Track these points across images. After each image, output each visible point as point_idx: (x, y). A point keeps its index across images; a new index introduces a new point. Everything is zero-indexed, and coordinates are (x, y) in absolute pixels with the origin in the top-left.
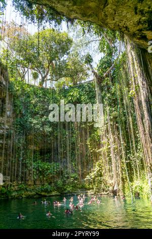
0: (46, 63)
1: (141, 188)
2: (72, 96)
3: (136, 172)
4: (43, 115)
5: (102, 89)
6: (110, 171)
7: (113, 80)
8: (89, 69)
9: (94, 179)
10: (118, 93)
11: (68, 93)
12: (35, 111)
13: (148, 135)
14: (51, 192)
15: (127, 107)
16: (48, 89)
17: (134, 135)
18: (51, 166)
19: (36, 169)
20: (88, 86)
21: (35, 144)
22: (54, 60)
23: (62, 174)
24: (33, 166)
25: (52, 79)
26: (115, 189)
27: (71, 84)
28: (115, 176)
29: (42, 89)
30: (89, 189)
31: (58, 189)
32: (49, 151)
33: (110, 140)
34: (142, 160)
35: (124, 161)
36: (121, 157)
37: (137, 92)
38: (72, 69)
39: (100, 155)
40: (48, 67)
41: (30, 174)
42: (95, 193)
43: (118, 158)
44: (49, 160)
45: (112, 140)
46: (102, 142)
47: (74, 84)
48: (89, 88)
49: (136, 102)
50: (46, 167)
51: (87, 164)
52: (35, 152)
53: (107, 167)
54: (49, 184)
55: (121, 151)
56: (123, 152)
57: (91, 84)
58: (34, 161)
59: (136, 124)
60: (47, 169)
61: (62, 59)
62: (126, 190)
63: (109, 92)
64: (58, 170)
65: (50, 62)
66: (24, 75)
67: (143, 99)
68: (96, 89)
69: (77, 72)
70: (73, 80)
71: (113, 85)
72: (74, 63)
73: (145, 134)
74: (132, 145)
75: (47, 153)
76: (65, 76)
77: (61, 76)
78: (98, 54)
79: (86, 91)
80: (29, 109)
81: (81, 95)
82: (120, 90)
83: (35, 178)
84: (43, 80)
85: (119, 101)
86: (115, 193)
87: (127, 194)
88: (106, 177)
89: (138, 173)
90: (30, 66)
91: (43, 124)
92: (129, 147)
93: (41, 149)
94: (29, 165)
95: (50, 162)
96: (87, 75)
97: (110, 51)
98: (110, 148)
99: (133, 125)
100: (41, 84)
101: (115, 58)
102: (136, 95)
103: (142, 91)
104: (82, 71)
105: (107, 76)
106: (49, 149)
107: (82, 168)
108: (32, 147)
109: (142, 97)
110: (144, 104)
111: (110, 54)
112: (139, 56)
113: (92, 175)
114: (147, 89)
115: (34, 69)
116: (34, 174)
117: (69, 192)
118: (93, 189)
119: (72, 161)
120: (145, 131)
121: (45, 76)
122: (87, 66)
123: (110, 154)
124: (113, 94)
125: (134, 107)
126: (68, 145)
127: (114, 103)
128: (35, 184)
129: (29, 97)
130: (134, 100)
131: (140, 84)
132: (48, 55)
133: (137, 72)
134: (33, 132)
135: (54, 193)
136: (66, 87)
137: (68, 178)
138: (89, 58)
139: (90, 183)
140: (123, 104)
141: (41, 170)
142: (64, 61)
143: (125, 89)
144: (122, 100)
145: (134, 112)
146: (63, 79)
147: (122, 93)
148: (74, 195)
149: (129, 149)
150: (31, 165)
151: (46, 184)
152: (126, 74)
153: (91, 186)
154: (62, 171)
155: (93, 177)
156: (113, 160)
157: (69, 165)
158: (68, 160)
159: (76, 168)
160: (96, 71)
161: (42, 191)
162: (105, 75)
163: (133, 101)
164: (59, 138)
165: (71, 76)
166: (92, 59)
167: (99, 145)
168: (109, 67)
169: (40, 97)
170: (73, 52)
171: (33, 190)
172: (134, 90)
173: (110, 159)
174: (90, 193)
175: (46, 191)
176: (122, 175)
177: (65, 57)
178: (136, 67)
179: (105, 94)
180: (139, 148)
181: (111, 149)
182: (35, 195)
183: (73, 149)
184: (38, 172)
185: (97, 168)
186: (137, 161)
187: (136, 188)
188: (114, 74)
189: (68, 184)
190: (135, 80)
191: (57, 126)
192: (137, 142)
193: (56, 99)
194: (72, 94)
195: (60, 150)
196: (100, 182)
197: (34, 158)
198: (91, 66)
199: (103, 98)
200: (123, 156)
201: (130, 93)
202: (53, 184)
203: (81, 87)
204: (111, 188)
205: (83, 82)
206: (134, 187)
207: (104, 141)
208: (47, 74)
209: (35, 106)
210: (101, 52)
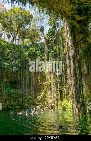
0: (16, 29)
1: (67, 105)
2: (31, 50)
3: (65, 96)
4: (12, 61)
5: (48, 48)
6: (50, 95)
7: (55, 42)
8: (42, 35)
9: (41, 99)
10: (58, 50)
11: (29, 48)
12: (8, 58)
13: (72, 76)
14: (15, 106)
15: (62, 59)
16: (16, 45)
17: (65, 75)
18: (16, 91)
19: (7, 93)
20: (41, 45)
21: (7, 78)
22: (21, 27)
23: (22, 96)
24: (5, 91)
25: (19, 39)
26: (52, 105)
27: (31, 43)
28: (53, 98)
29: (13, 45)
30: (38, 105)
31: (20, 105)
32: (15, 82)
33: (52, 78)
34: (68, 89)
35: (58, 89)
36: (57, 87)
37: (68, 51)
38: (32, 34)
39: (45, 86)
40: (17, 31)
41: (3, 95)
42: (41, 107)
43: (55, 88)
44: (15, 88)
45: (52, 77)
46: (47, 78)
47: (33, 43)
48: (41, 46)
49: (67, 57)
50: (13, 92)
51: (38, 91)
52: (6, 82)
53: (49, 93)
54: (14, 102)
55: (57, 84)
56: (58, 85)
57: (43, 44)
58: (6, 88)
59: (67, 69)
60: (13, 93)
61: (26, 28)
62: (59, 106)
63: (52, 50)
64: (20, 94)
65: (19, 28)
66: (2, 35)
67: (71, 55)
68: (45, 48)
69: (35, 36)
70: (32, 41)
71: (55, 46)
72: (33, 31)
73: (71, 75)
74: (63, 81)
75: (14, 83)
76: (27, 38)
77: (25, 38)
78: (48, 26)
79: (39, 48)
80: (4, 56)
81: (36, 50)
82: (59, 49)
83: (6, 98)
84: (14, 39)
85: (58, 55)
86: (52, 107)
87: (59, 108)
88: (48, 98)
89: (66, 96)
90: (5, 30)
91: (12, 66)
92: (62, 82)
93: (10, 81)
94: (2, 90)
95: (16, 89)
96: (40, 38)
97: (55, 25)
98: (51, 82)
99: (65, 70)
100: (12, 41)
101: (57, 30)
102: (67, 53)
103: (71, 50)
104: (38, 36)
105: (52, 40)
106: (15, 81)
107: (34, 93)
108: (5, 80)
109: (71, 54)
110: (71, 58)
111: (55, 27)
112: (70, 30)
113: (40, 97)
114: (74, 49)
115: (8, 32)
116: (5, 96)
117: (26, 106)
118: (40, 105)
119: (29, 89)
120: (71, 73)
121: (15, 37)
122: (41, 33)
123: (51, 86)
124: (55, 51)
125: (66, 60)
126: (27, 79)
127: (55, 57)
128: (6, 102)
129: (4, 49)
130: (66, 55)
131: (70, 46)
132: (17, 24)
133: (69, 39)
134: (6, 71)
135: (17, 107)
136: (28, 45)
137: (26, 98)
138: (42, 28)
139: (39, 101)
140: (60, 57)
141: (10, 93)
142: (27, 29)
143: (62, 49)
144: (60, 55)
145: (66, 62)
146: (26, 40)
147: (60, 51)
148: (29, 108)
149: (62, 83)
150: (4, 90)
151: (12, 102)
152: (63, 40)
153: (39, 103)
154: (22, 95)
155: (40, 98)
156: (53, 89)
157: (27, 91)
158: (27, 88)
159: (31, 93)
160: (46, 37)
161: (10, 106)
162: (51, 39)
163: (65, 56)
164: (22, 74)
165: (31, 38)
166: (44, 29)
167: (45, 80)
168: (54, 35)
169: (11, 49)
170: (33, 24)
171: (4, 105)
172: (66, 50)
173: (51, 88)
174: (38, 107)
175: (12, 106)
176: (57, 97)
177: (28, 26)
178: (69, 36)
179: (50, 51)
180: (67, 82)
181: (52, 83)
182: (5, 108)
183: (30, 82)
184: (8, 95)
185: (43, 93)
186: (66, 90)
187: (64, 105)
188: (56, 39)
189: (26, 102)
190: (67, 44)
191: (21, 68)
192: (66, 79)
193: (21, 51)
194: (31, 49)
195: (22, 82)
196: (44, 101)
197: (6, 86)
198: (43, 33)
199: (49, 53)
200: (58, 87)
201: (64, 51)
202: (17, 102)
203: (37, 45)
204: (50, 105)
205: (38, 42)
206: (63, 104)
207: (48, 78)
208: (16, 36)
209: (8, 55)
210: (49, 25)
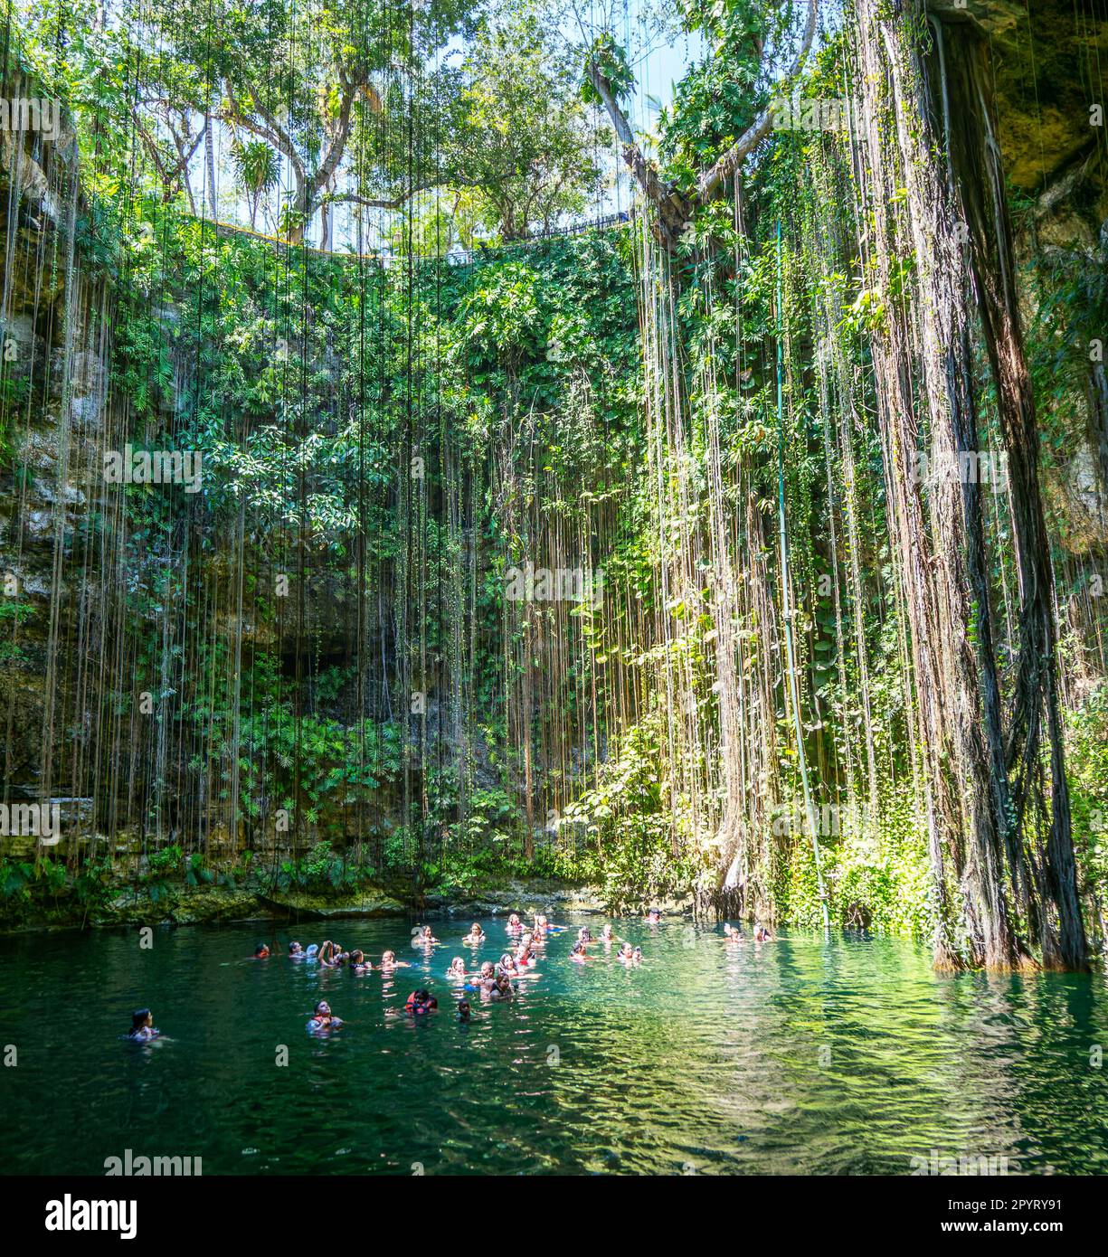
0: (325, 86)
1: (885, 883)
2: (492, 311)
3: (863, 786)
4: (302, 428)
5: (681, 273)
6: (708, 778)
7: (755, 216)
8: (603, 138)
9: (609, 825)
10: (784, 302)
11: (469, 288)
12: (255, 402)
13: (944, 576)
14: (349, 892)
15: (833, 397)
16: (336, 261)
17: (865, 567)
18: (346, 742)
19: (257, 758)
20: (599, 253)
21: (257, 603)
22: (383, 63)
23: (416, 792)
24: (239, 742)
25: (360, 198)
26: (730, 881)
27: (490, 235)
28: (733, 810)
29: (303, 256)
30: (578, 883)
31: (392, 876)
32: (338, 652)
33: (720, 597)
34: (898, 723)
35: (793, 720)
36: (778, 700)
37: (901, 304)
38: (498, 136)
39: (652, 683)
40: (344, 113)
41: (218, 784)
42: (612, 906)
43: (758, 702)
44: (343, 709)
45: (726, 596)
46: (669, 605)
47: (509, 236)
48: (604, 264)
49: (887, 367)
50: (321, 747)
51: (574, 739)
52: (249, 653)
53: (693, 756)
54: (336, 848)
55: (778, 662)
56: (793, 671)
57: (617, 241)
58: (245, 712)
59: (883, 503)
60: (326, 762)
61: (431, 66)
62: (797, 890)
63: (726, 297)
64: (395, 766)
65: (357, 76)
66: (182, 164)
67: (930, 345)
68: (645, 275)
69: (530, 153)
70: (502, 206)
71: (756, 251)
72: (513, 97)
73: (928, 568)
74: (848, 627)
75: (324, 667)
76: (452, 177)
77: (421, 174)
78: (671, 41)
79: (581, 283)
80: (213, 386)
81: (548, 310)
82: (799, 286)
83: (255, 809)
84: (307, 201)
85: (786, 356)
86: (728, 906)
87: (798, 912)
88: (683, 817)
89: (873, 793)
90: (222, 102)
91: (305, 485)
92: (828, 638)
93: (289, 641)
94: (212, 732)
95: (347, 719)
96: (591, 176)
97: (748, 21)
98: (712, 645)
99: (863, 511)
100: (295, 222)
101: (780, 76)
102: (890, 323)
103: (928, 296)
104: (562, 147)
105: (718, 191)
106: (340, 640)
107: (536, 760)
108: (235, 625)
109: (930, 335)
110: (935, 379)
111: (747, 46)
112: (927, 65)
113: (601, 800)
114: (964, 285)
115: (246, 121)
116: (243, 787)
117: (456, 894)
118: (600, 879)
119: (479, 717)
120: (928, 545)
121: (323, 176)
122: (596, 118)
123: (709, 683)
124: (752, 312)
125: (871, 400)
126: (457, 620)
127: (757, 368)
128: (251, 847)
129: (213, 306)
130: (876, 351)
131: (923, 254)
132: (342, 29)
133: (909, 170)
134: (237, 533)
135: (366, 902)
136: (458, 254)
137: (452, 814)
138: (610, 65)
139: (586, 846)
140: (808, 379)
141: (286, 761)
142: (446, 81)
143: (829, 282)
144: (804, 348)
145: (874, 426)
146: (440, 199)
147: (805, 305)
148: (488, 914)
149: (828, 655)
150: (227, 733)
151: (319, 845)
152: (841, 182)
153: (589, 867)
154: (416, 777)
155: (603, 812)
156: (730, 718)
157: (461, 741)
158: (457, 706)
159: (501, 757)
160: (651, 154)
161: (295, 888)
162: (705, 180)
163: (869, 360)
164: (400, 570)
165: (492, 182)
166: (626, 75)
167: (651, 627)
168: (738, 132)
169: (286, 309)
170: (504, 22)
171: (237, 879)
172: (878, 291)
173: (712, 710)
174: (580, 902)
175: (320, 886)
176: (779, 802)
177: (455, 52)
178: (905, 141)
179: (702, 309)
180: (888, 647)
181: (721, 652)
182: (252, 909)
183: (490, 645)
184: (267, 777)
185: (627, 764)
186: (873, 726)
187: (854, 878)
188: (762, 180)
189: (452, 851)
190: (891, 224)
191: (390, 502)
192: (878, 612)
193: (385, 324)
194: (489, 296)
195: (412, 649)
196: (645, 843)
197: (244, 693)
198: (621, 118)
199: (687, 330)
200: (792, 695)
201: (857, 307)
202: (362, 849)
203: (553, 253)
204: (706, 880)
205: (565, 221)
206: (843, 872)
207: (680, 600)
208: (334, 160)
209: (253, 369)
210: (688, 26)
